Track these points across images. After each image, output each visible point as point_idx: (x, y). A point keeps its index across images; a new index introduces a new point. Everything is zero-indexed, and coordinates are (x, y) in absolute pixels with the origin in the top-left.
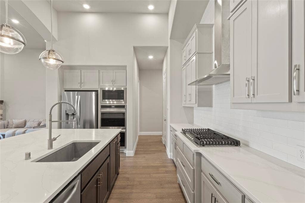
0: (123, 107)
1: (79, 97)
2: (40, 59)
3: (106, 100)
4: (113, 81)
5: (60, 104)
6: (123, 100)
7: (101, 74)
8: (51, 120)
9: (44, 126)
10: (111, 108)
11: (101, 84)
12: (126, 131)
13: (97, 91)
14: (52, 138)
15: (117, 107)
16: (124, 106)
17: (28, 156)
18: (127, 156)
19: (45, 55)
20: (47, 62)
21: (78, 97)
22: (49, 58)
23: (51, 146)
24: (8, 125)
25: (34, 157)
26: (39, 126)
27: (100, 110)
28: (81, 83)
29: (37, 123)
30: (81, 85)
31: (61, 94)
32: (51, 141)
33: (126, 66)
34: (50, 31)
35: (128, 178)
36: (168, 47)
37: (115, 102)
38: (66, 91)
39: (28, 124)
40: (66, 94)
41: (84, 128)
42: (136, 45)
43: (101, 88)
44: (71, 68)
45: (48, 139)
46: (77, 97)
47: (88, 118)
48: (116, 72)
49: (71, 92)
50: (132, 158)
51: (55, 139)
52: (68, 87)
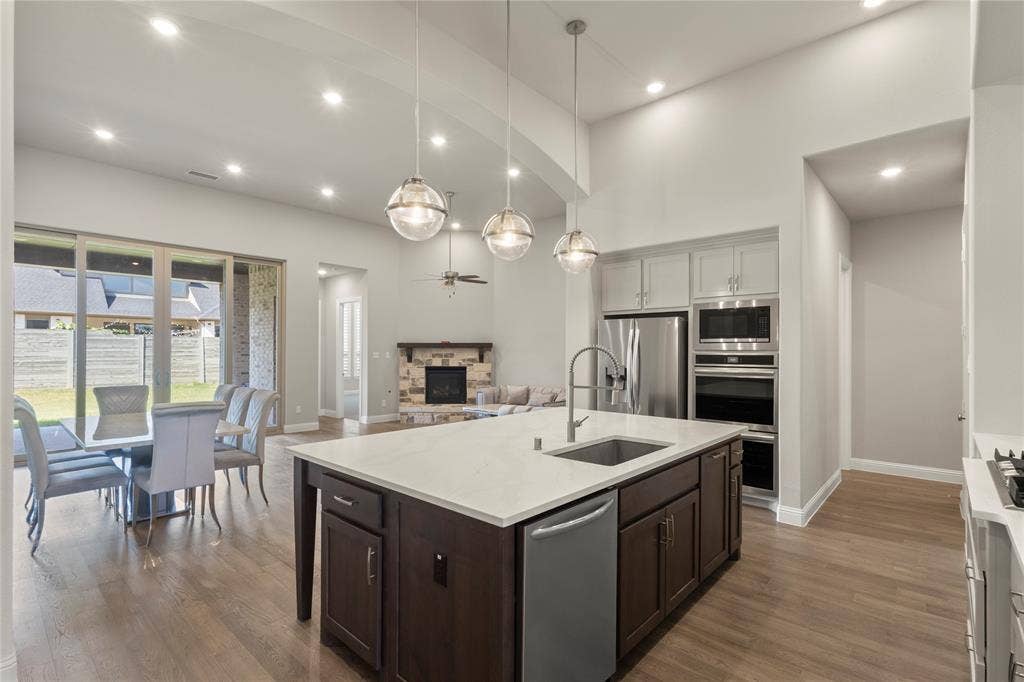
0: (768, 360)
1: (637, 331)
2: (555, 256)
3: (721, 340)
4: (735, 282)
5: (594, 351)
6: (767, 340)
7: (696, 262)
8: (572, 384)
9: (562, 403)
10: (727, 363)
11: (697, 294)
12: (777, 438)
13: (684, 315)
14: (575, 420)
15: (744, 360)
16: (772, 357)
17: (538, 444)
18: (778, 520)
19: (565, 244)
20: (567, 258)
21: (634, 332)
22: (571, 251)
23: (572, 437)
24: (499, 397)
25: (546, 447)
26: (554, 402)
27: (694, 370)
28: (642, 294)
29: (549, 396)
30: (642, 298)
31: (597, 326)
32: (573, 426)
33: (778, 228)
34: (574, 178)
35: (769, 579)
36: (967, 121)
37: (739, 347)
38: (607, 317)
39: (533, 399)
40: (608, 326)
41: (651, 413)
42: (813, 150)
43: (699, 305)
44: (621, 257)
45: (568, 420)
46: (631, 331)
47: (662, 390)
48: (742, 253)
49: (621, 321)
50: (796, 533)
51: (579, 424)
52: (613, 308)
